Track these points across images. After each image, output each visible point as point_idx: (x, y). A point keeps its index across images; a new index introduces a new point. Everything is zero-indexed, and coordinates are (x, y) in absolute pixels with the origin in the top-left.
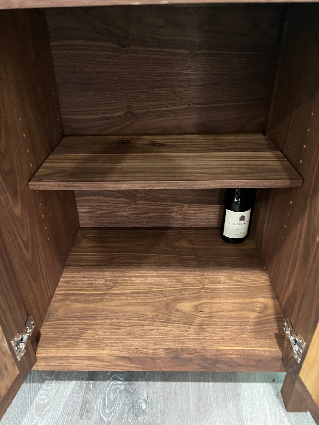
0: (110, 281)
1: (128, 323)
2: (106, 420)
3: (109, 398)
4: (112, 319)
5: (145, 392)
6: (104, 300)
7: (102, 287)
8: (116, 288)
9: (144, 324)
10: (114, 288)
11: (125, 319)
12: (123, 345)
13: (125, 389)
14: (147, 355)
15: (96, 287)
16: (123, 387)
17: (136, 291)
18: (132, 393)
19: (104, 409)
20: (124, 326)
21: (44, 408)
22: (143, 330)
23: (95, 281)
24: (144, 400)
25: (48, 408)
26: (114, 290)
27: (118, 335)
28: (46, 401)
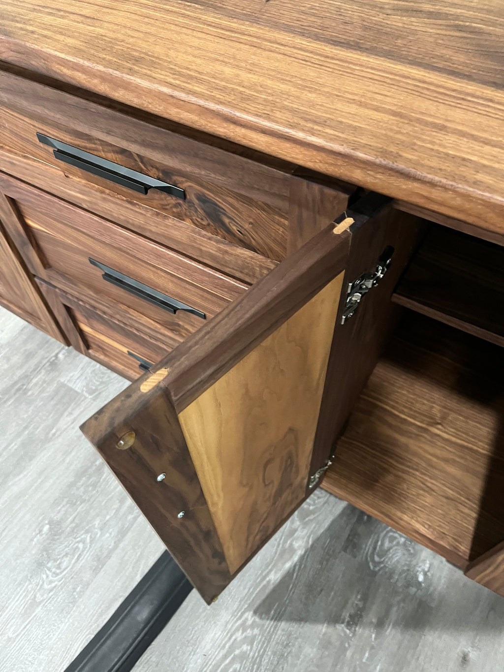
0: (437, 410)
1: (444, 491)
2: (372, 567)
3: (382, 544)
4: (425, 474)
5: (428, 562)
6: (421, 438)
7: (425, 416)
8: (443, 426)
9: (466, 504)
10: (440, 427)
11: (441, 483)
12: (428, 520)
13: (404, 544)
14: (456, 551)
15: (415, 411)
16: (403, 540)
17: (470, 445)
18: (411, 554)
19: (373, 554)
20: (438, 492)
21: (308, 515)
22: (462, 512)
23: (417, 401)
24: (423, 570)
25: (312, 517)
26: (439, 429)
27: (426, 502)
28: (311, 508)
